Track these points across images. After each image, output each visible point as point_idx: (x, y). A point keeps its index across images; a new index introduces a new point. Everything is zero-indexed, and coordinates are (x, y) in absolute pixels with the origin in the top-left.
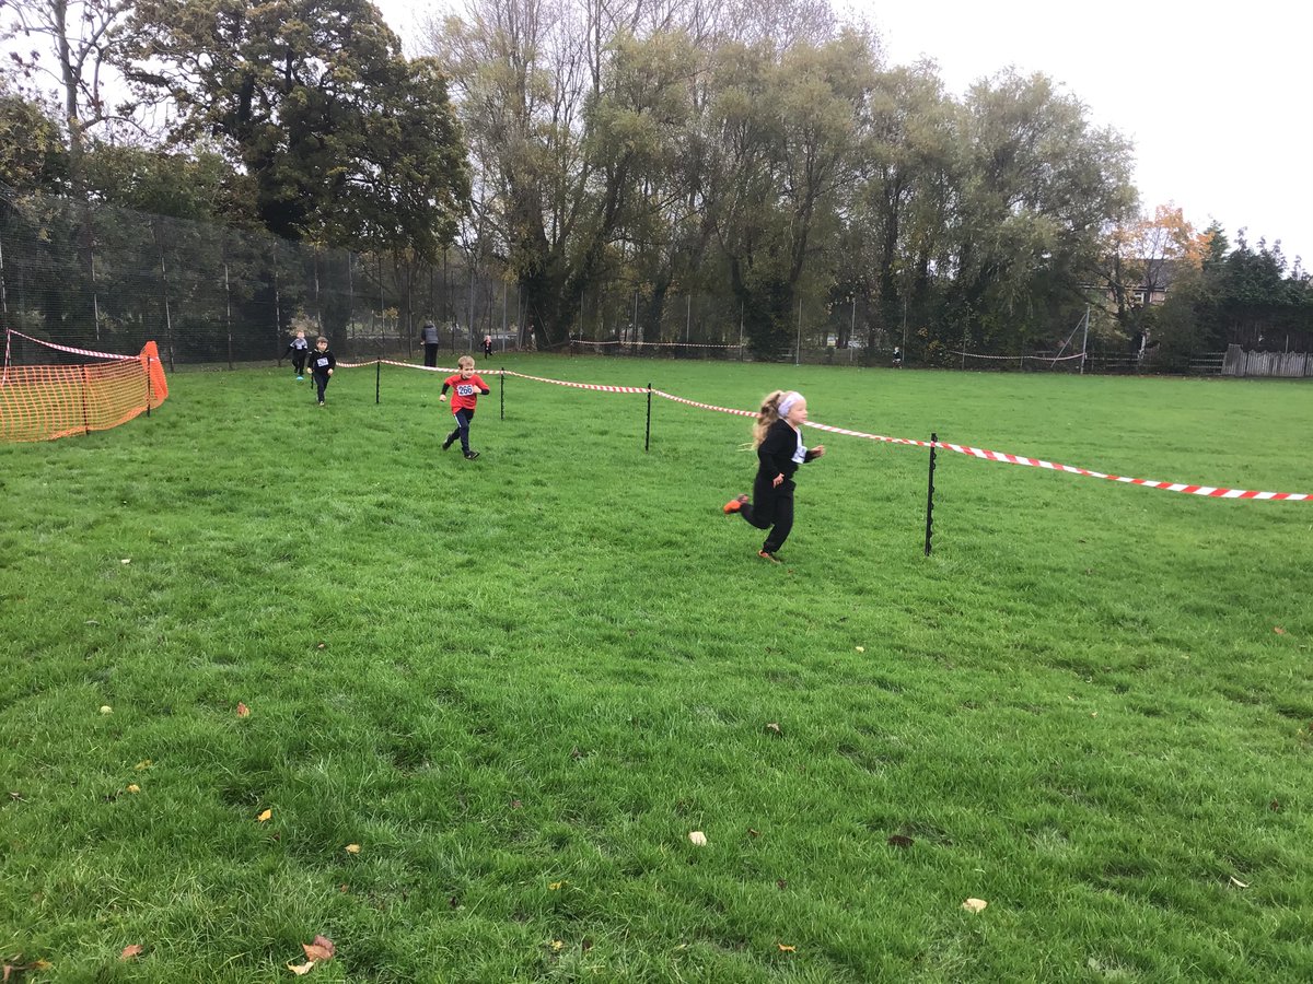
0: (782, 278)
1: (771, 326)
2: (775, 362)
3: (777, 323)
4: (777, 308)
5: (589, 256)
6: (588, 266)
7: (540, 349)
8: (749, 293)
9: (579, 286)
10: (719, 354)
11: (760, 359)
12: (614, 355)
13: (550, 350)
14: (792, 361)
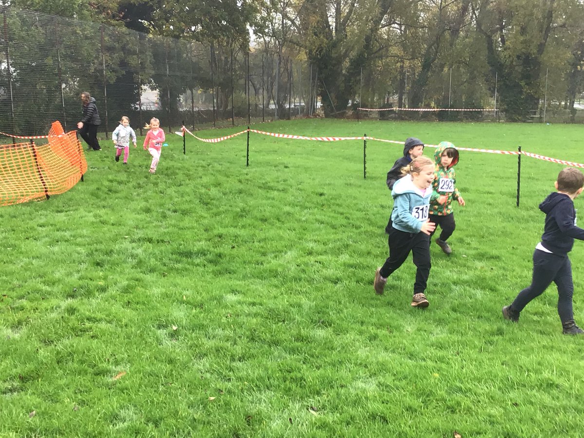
0: (532, 52)
1: (521, 93)
2: (524, 122)
3: (526, 89)
4: (527, 77)
5: (368, 39)
6: (367, 46)
7: (327, 116)
8: (502, 65)
9: (359, 64)
10: (476, 117)
11: (512, 120)
12: (387, 119)
13: (335, 117)
14: (540, 121)
